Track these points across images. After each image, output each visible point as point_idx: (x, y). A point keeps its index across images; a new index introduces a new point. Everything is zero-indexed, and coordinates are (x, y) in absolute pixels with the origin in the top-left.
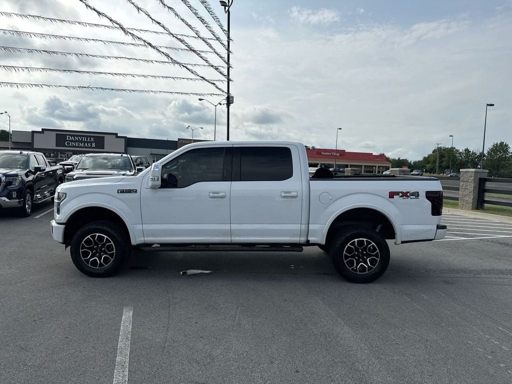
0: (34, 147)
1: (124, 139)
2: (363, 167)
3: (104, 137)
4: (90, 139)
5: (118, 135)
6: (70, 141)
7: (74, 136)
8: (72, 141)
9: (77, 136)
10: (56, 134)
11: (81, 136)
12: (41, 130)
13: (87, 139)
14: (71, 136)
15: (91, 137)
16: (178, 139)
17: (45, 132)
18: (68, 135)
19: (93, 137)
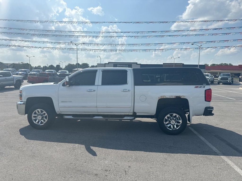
1: (140, 65)
3: (132, 64)
5: (138, 63)
7: (120, 65)
9: (121, 65)
10: (114, 64)
11: (123, 65)
12: (108, 63)
14: (119, 65)
15: (126, 65)
16: (163, 63)
17: (109, 63)
18: (118, 64)
19: (127, 65)
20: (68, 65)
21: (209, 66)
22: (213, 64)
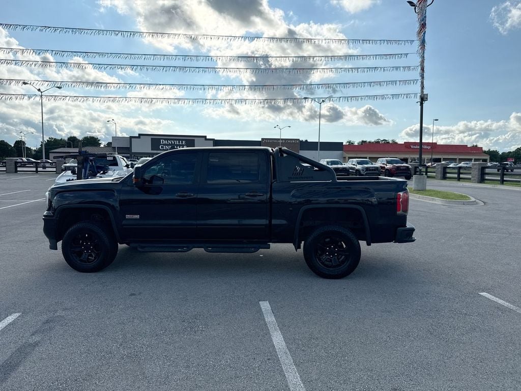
0: (133, 151)
1: (212, 141)
2: (458, 160)
3: (194, 140)
4: (182, 142)
6: (164, 145)
7: (167, 140)
8: (165, 145)
9: (170, 140)
10: (152, 139)
11: (173, 140)
12: (138, 136)
13: (179, 142)
14: (165, 139)
15: (182, 140)
16: (262, 139)
17: (141, 137)
18: (162, 139)
19: (184, 140)
20: (47, 140)
21: (356, 144)
22: (363, 141)
